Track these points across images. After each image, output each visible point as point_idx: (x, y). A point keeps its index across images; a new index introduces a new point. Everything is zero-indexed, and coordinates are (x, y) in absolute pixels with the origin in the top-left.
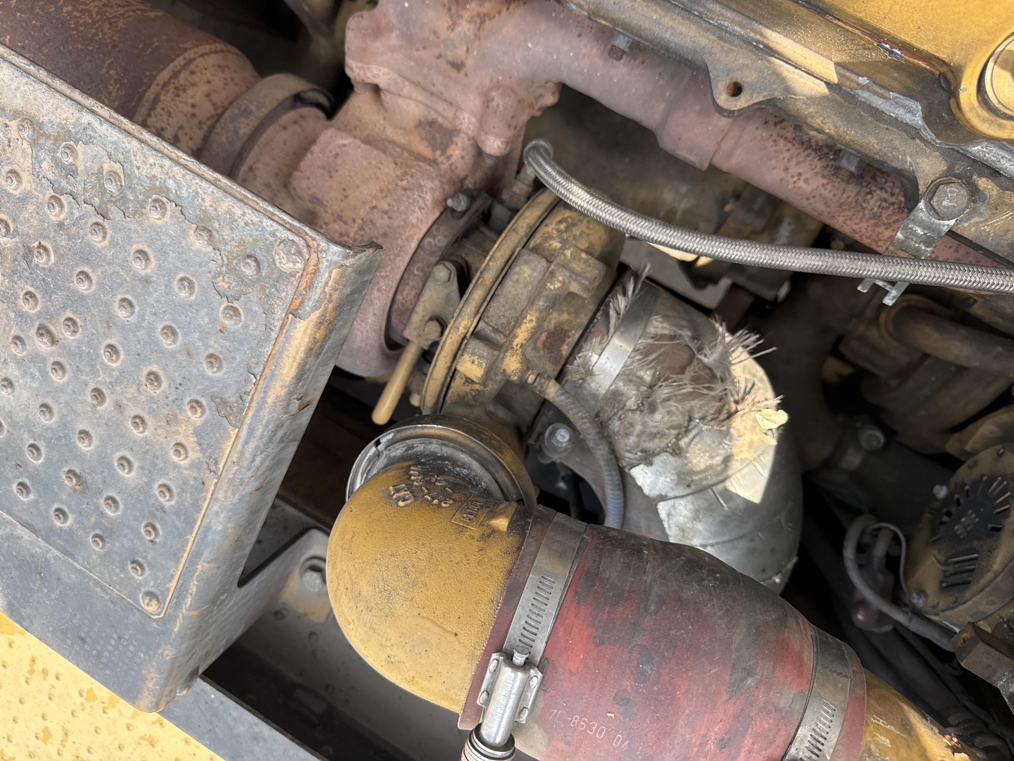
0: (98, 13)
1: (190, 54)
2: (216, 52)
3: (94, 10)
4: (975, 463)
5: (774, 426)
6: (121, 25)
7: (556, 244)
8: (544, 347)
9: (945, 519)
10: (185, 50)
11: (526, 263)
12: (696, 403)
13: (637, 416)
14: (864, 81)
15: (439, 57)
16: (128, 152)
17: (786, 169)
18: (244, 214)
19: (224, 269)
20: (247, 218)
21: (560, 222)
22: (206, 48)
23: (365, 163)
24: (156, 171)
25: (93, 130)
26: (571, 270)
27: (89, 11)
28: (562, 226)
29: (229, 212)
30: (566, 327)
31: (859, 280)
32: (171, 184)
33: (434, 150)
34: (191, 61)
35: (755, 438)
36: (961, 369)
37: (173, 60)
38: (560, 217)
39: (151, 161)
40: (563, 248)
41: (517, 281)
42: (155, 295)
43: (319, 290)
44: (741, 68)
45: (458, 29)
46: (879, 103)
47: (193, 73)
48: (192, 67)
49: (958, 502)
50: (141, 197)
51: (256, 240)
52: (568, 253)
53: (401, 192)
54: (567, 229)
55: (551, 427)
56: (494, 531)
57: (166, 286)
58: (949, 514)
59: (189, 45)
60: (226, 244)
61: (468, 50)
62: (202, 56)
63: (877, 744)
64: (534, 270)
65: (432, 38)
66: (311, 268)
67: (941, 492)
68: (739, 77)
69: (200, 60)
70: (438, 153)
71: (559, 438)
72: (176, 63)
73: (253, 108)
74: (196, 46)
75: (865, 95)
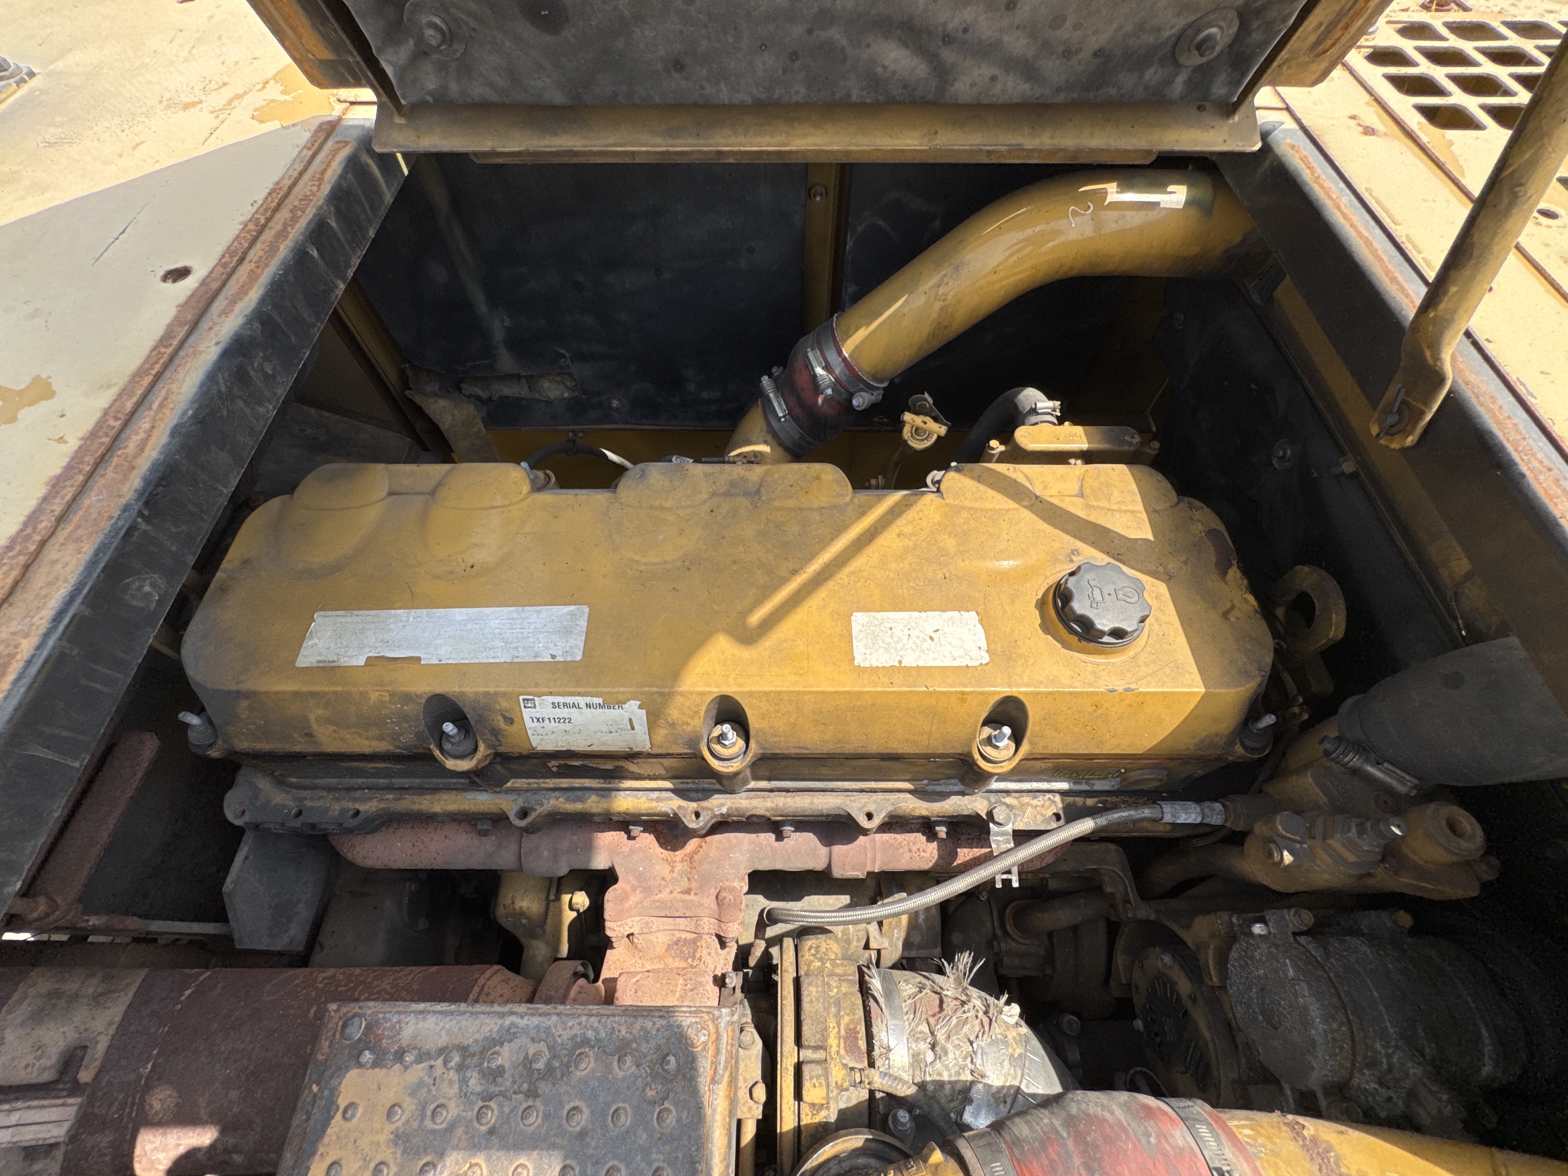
0: (392, 988)
1: (481, 981)
2: (496, 973)
3: (388, 987)
4: (1136, 986)
5: (1017, 1018)
6: (415, 987)
7: (818, 964)
8: (847, 1052)
9: (1158, 1039)
10: (476, 980)
11: (810, 984)
12: (966, 1029)
13: (938, 1065)
14: (926, 782)
15: (671, 892)
16: (549, 1027)
17: (910, 851)
18: (654, 1024)
19: (649, 1079)
20: (658, 1026)
21: (810, 949)
22: (488, 973)
23: (658, 985)
24: (577, 1030)
25: (516, 1026)
26: (837, 975)
27: (384, 990)
28: (813, 951)
29: (643, 1028)
30: (852, 1027)
31: (992, 881)
32: (590, 1034)
33: (686, 960)
34: (483, 986)
35: (1014, 1034)
36: (1075, 928)
37: (470, 992)
38: (807, 947)
39: (570, 1024)
40: (823, 964)
41: (811, 1001)
42: (593, 1143)
43: (724, 1051)
44: (865, 805)
45: (676, 869)
46: (939, 788)
47: (488, 994)
48: (486, 990)
49: (1153, 1021)
50: (565, 1060)
51: (668, 1039)
52: (828, 965)
53: (690, 994)
54: (817, 952)
55: (890, 1118)
56: (937, 1166)
57: (602, 1128)
58: (1156, 1034)
59: (476, 975)
60: (645, 1057)
61: (689, 879)
62: (489, 979)
63: (1246, 1136)
64: (817, 987)
65: (663, 882)
66: (714, 1037)
67: (1139, 1024)
68: (866, 810)
69: (489, 983)
70: (690, 960)
71: (902, 1120)
72: (474, 992)
73: (552, 993)
74: (483, 973)
75: (930, 788)
